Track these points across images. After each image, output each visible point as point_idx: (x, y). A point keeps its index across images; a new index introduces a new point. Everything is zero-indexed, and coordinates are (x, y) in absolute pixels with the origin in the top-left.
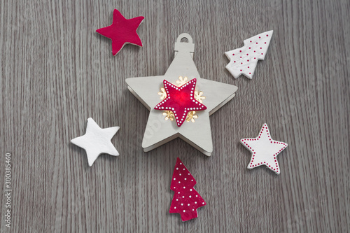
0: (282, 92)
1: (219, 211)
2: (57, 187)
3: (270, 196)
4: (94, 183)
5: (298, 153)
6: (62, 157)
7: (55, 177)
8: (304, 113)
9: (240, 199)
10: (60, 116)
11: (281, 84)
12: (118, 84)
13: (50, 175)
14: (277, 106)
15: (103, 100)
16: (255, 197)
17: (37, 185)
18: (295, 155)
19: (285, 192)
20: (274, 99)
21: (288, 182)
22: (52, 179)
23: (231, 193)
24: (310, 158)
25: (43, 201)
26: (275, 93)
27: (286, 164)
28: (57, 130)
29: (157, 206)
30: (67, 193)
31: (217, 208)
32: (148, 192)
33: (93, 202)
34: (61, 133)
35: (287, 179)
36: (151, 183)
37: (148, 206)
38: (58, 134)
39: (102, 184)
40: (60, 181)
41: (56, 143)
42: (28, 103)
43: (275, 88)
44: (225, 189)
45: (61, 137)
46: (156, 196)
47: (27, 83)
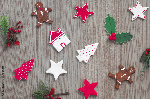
0: (128, 19)
1: (98, 67)
2: (30, 53)
3: (120, 62)
4: (46, 52)
5: (133, 45)
6: (33, 40)
7: (30, 48)
8: (136, 29)
9: (107, 63)
10: (33, 24)
11: (127, 16)
12: (58, 12)
13: (28, 47)
14: (125, 25)
15: (52, 18)
16: (114, 62)
17: (22, 52)
18: (131, 46)
19: (126, 61)
20: (124, 22)
21: (128, 57)
22: (28, 49)
23: (103, 60)
24: (138, 48)
25: (24, 58)
26: (125, 19)
27: (127, 49)
28: (32, 29)
29: (72, 63)
30: (34, 55)
31: (97, 66)
32: (68, 57)
33: (45, 60)
34: (33, 31)
35: (128, 55)
36: (70, 54)
37: (68, 63)
38: (32, 31)
39: (49, 53)
40: (32, 50)
41: (31, 34)
42: (20, 17)
43: (125, 17)
44: (101, 58)
45: (33, 32)
46: (72, 59)
47: (20, 9)
